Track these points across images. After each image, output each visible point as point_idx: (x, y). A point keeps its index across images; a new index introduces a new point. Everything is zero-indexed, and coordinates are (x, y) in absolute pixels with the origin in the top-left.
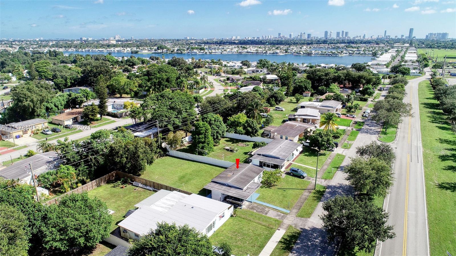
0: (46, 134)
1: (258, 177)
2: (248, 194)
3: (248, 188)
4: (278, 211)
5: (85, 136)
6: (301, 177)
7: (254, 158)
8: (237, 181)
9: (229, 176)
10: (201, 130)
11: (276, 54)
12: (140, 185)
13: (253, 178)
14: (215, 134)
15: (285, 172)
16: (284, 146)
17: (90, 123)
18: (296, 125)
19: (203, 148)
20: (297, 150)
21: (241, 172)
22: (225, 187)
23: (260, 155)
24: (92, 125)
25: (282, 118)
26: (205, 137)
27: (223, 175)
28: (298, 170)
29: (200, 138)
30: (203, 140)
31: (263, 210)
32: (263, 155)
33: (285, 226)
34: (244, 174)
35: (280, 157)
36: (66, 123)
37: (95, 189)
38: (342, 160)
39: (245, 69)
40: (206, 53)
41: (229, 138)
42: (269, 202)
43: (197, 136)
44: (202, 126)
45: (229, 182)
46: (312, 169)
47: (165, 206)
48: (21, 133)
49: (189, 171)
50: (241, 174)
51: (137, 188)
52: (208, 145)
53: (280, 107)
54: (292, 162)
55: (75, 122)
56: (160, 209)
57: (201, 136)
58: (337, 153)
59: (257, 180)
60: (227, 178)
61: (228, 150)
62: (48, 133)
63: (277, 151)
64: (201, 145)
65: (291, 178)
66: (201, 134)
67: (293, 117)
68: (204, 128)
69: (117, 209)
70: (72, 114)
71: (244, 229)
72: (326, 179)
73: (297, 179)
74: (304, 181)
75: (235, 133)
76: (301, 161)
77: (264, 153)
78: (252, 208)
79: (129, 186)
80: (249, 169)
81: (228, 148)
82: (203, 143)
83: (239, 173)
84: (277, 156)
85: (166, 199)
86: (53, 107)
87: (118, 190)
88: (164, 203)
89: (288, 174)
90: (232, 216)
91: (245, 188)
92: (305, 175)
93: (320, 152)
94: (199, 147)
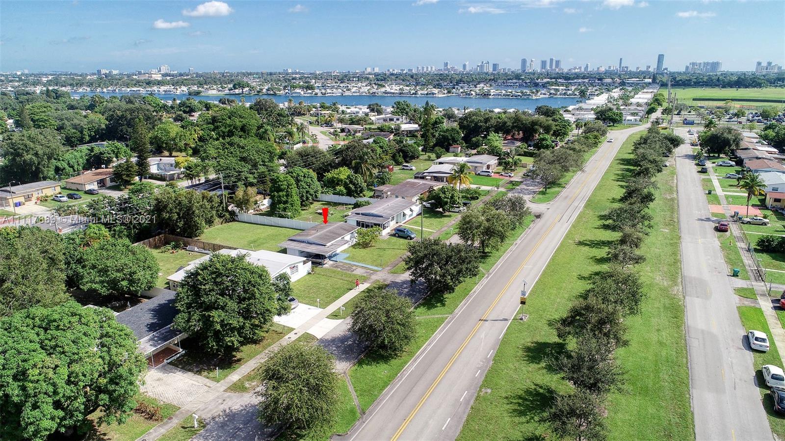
0: (60, 201)
1: (349, 233)
2: (332, 249)
3: (332, 245)
4: (368, 269)
6: (407, 238)
7: (350, 217)
8: (320, 237)
9: (311, 233)
11: (431, 96)
12: (196, 249)
13: (342, 235)
14: (304, 194)
15: (389, 233)
16: (392, 204)
17: (124, 187)
18: (422, 183)
19: (285, 209)
20: (412, 211)
21: (327, 229)
23: (359, 214)
27: (304, 234)
28: (405, 229)
29: (280, 196)
30: (284, 199)
31: (350, 268)
32: (364, 215)
33: (371, 281)
34: (331, 232)
35: (384, 215)
36: (88, 187)
39: (373, 117)
40: (316, 94)
41: (326, 202)
42: (359, 261)
44: (282, 179)
45: (310, 239)
46: (427, 231)
48: (22, 200)
49: (263, 236)
51: (192, 253)
52: (292, 206)
53: (409, 165)
54: (403, 225)
57: (281, 193)
59: (348, 237)
60: (308, 235)
61: (320, 214)
62: (62, 199)
63: (382, 209)
64: (282, 206)
65: (395, 240)
66: (282, 190)
67: (420, 175)
69: (166, 272)
70: (98, 174)
73: (402, 240)
74: (409, 241)
75: (334, 194)
76: (415, 223)
77: (365, 212)
79: (181, 251)
81: (320, 211)
82: (286, 202)
83: (325, 230)
84: (380, 214)
87: (167, 255)
89: (392, 235)
90: (309, 273)
91: (329, 245)
92: (413, 236)
93: (445, 214)
94: (279, 208)
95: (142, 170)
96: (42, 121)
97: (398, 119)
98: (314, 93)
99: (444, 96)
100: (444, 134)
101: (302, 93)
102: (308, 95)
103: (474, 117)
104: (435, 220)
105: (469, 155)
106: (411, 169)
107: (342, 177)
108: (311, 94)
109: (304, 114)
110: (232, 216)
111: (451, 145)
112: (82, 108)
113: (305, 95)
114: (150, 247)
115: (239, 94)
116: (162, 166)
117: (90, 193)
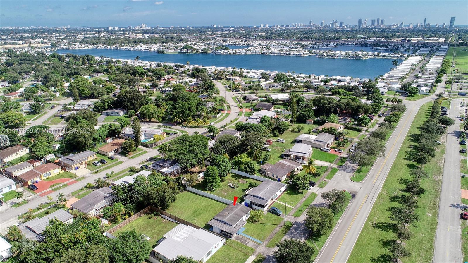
0: (96, 166)
1: (246, 215)
2: (236, 230)
3: (237, 225)
4: (255, 242)
5: (125, 168)
6: (277, 214)
7: (247, 198)
8: (230, 219)
9: (225, 215)
10: (211, 173)
11: (299, 56)
12: (167, 218)
13: (241, 217)
14: (222, 172)
15: (268, 210)
16: (270, 188)
17: (128, 154)
18: (286, 164)
19: (212, 186)
20: (280, 191)
21: (234, 212)
22: (221, 223)
24: (129, 156)
25: (280, 153)
26: (213, 179)
27: (222, 214)
28: (276, 209)
29: (209, 179)
31: (245, 241)
32: (254, 196)
33: (257, 254)
34: (236, 214)
35: (265, 198)
36: (110, 154)
37: (137, 220)
38: (314, 199)
39: (263, 83)
41: (234, 173)
42: (250, 235)
43: (207, 178)
44: (211, 170)
45: (225, 220)
46: (288, 207)
47: (182, 237)
48: (78, 165)
49: (200, 206)
50: (234, 214)
51: (164, 220)
52: (216, 184)
53: (281, 139)
54: (275, 201)
55: (116, 152)
56: (179, 240)
58: (312, 191)
59: (245, 218)
60: (224, 216)
61: (230, 186)
62: (97, 164)
63: (264, 193)
64: (210, 184)
65: (271, 215)
66: (211, 176)
67: (287, 154)
69: (152, 237)
70: (115, 145)
71: (230, 254)
72: (295, 217)
73: (274, 216)
74: (279, 218)
75: (238, 170)
76: (282, 199)
77: (254, 194)
78: (238, 239)
79: (159, 218)
80: (240, 209)
81: (231, 184)
82: (213, 182)
83: (233, 213)
84: (263, 197)
85: (183, 232)
86: (98, 137)
87: (151, 221)
88: (181, 235)
89: (269, 211)
90: (224, 245)
91: (234, 225)
92: (280, 213)
93: (300, 191)
95: (137, 144)
96: (83, 91)
97: (277, 86)
98: (229, 53)
99: (307, 55)
100: (303, 113)
101: (222, 52)
102: (225, 54)
103: (322, 101)
104: (294, 197)
105: (317, 132)
106: (283, 142)
107: (243, 161)
108: (227, 53)
109: (223, 79)
110: (184, 188)
111: (308, 120)
112: (102, 71)
113: (224, 54)
114: (143, 213)
115: (185, 53)
116: (147, 135)
117: (111, 158)
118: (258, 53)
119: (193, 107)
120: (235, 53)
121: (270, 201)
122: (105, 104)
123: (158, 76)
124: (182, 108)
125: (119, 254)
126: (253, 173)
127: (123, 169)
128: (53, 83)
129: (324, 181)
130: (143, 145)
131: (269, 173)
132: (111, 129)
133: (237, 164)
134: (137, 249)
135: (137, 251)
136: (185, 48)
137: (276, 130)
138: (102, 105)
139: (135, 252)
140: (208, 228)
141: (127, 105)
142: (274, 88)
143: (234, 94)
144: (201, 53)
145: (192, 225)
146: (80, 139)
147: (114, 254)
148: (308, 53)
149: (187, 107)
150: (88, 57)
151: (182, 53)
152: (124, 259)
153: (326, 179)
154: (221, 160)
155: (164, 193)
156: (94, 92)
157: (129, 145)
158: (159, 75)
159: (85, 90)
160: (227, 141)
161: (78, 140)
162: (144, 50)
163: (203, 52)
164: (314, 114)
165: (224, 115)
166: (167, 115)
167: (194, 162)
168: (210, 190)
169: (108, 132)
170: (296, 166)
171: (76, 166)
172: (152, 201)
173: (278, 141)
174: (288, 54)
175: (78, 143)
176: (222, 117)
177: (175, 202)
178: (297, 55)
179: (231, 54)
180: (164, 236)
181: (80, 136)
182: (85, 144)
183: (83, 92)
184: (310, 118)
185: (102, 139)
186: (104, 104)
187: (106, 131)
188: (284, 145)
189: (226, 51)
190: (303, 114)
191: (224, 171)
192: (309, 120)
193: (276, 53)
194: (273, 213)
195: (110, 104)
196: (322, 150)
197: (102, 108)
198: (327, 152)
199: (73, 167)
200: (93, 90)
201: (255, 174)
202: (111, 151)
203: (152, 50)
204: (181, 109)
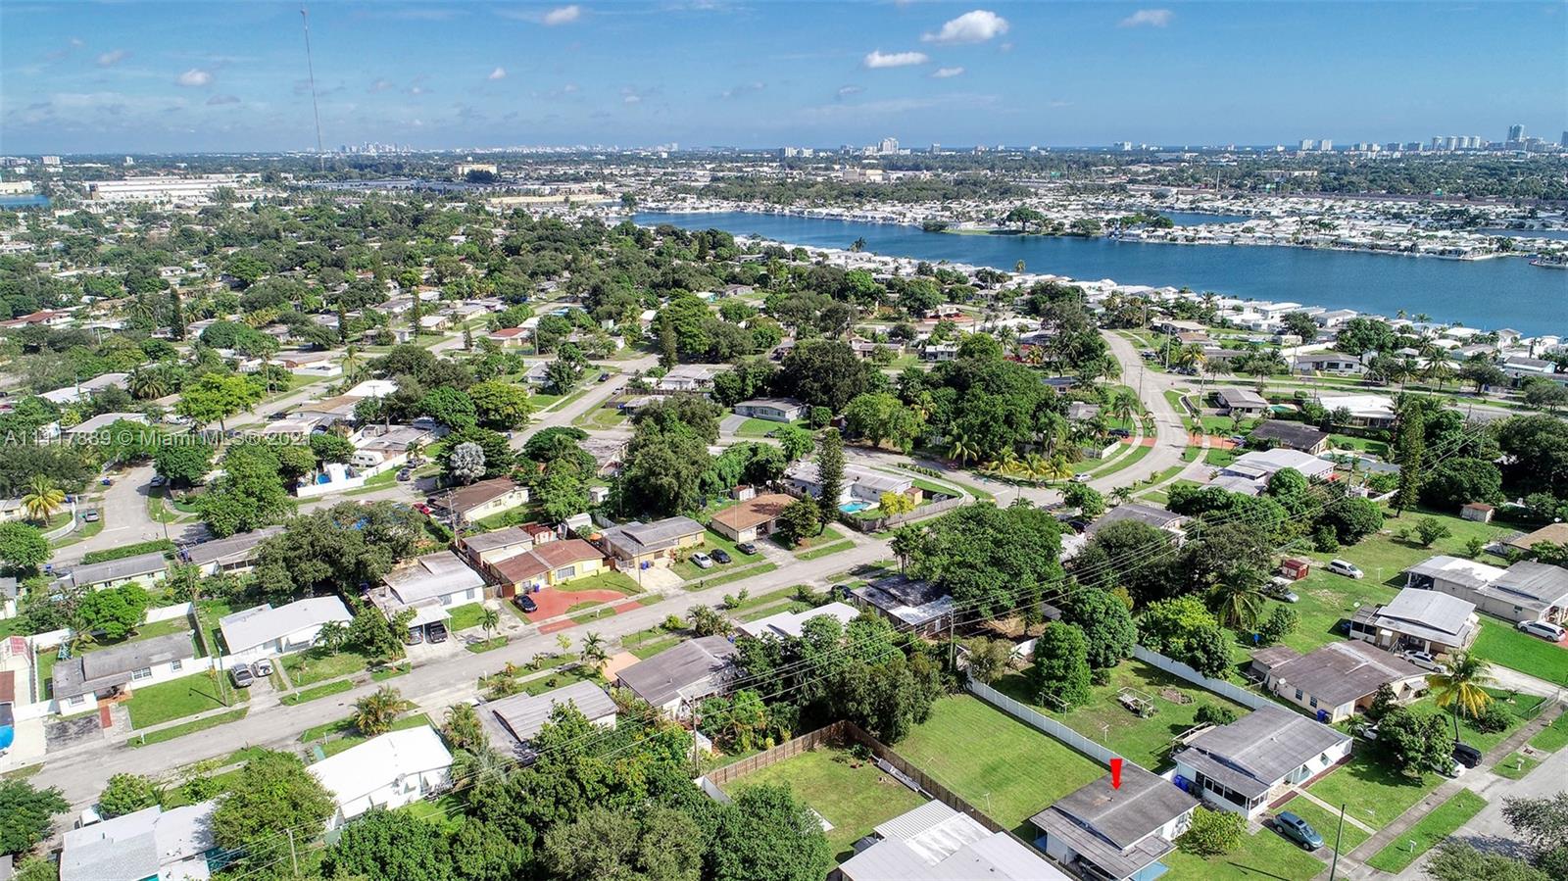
0: (700, 566)
1: (1175, 821)
2: (1132, 866)
3: (1137, 849)
5: (783, 587)
6: (1302, 843)
7: (1184, 760)
8: (1113, 822)
9: (1097, 802)
10: (1059, 648)
12: (893, 771)
13: (1158, 823)
14: (1102, 652)
15: (1264, 819)
16: (1283, 738)
17: (796, 542)
18: (1358, 662)
19: (1058, 692)
20: (1324, 758)
21: (1131, 800)
22: (1079, 831)
23: (1204, 752)
24: (799, 551)
25: (1335, 613)
26: (1067, 668)
27: (1084, 798)
28: (1301, 822)
29: (1052, 668)
30: (1060, 673)
32: (1213, 756)
34: (1138, 809)
35: (1258, 773)
36: (743, 536)
37: (798, 757)
38: (1467, 817)
40: (1174, 239)
41: (1143, 662)
43: (1046, 661)
44: (1062, 636)
45: (1093, 821)
46: (1352, 826)
47: (936, 847)
48: (650, 558)
49: (1009, 755)
50: (1131, 807)
51: (885, 777)
52: (1074, 688)
53: (1347, 565)
54: (1299, 791)
55: (761, 534)
56: (925, 854)
57: (1055, 662)
58: (1463, 785)
59: (1170, 830)
60: (1093, 808)
61: (1127, 706)
62: (704, 563)
63: (1256, 752)
64: (1054, 684)
65: (1274, 840)
66: (1058, 657)
67: (1368, 622)
68: (1066, 645)
69: (839, 822)
70: (760, 509)
72: (1378, 869)
73: (1289, 849)
74: (1308, 858)
75: (1163, 652)
76: (1330, 792)
77: (1216, 751)
79: (869, 766)
80: (1155, 793)
81: (1128, 699)
82: (1063, 678)
83: (1126, 802)
84: (1251, 768)
85: (942, 831)
86: (716, 479)
87: (841, 770)
88: (935, 840)
89: (1269, 824)
91: (1128, 848)
92: (1315, 843)
93: (1407, 773)
94: (1049, 688)
95: (825, 515)
96: (690, 337)
97: (1349, 366)
98: (1169, 237)
99: (1490, 256)
100: (1453, 473)
101: (1144, 235)
102: (1157, 241)
103: (1542, 435)
104: (1379, 790)
105: (1508, 557)
106: (1352, 576)
107: (1185, 621)
108: (1163, 237)
109: (1138, 325)
110: (960, 682)
111: (1468, 502)
112: (749, 281)
113: (1151, 241)
114: (821, 741)
115: (1016, 232)
116: (859, 491)
117: (744, 549)
118: (1283, 243)
119: (1020, 413)
120: (1193, 240)
121: (1276, 790)
122: (747, 381)
123: (916, 304)
124: (985, 413)
125: (734, 856)
126: (1220, 674)
127: (777, 588)
128: (613, 309)
129: (1521, 752)
130: (844, 520)
131: (1282, 681)
132: (755, 459)
133: (1160, 631)
134: (788, 851)
135: (787, 857)
136: (1015, 218)
137: (1328, 525)
138: (738, 384)
139: (782, 860)
140: (1032, 835)
141: (811, 389)
142: (1333, 371)
143: (1176, 381)
144: (1069, 235)
145: (976, 815)
146: (665, 480)
147: (718, 850)
148: (1495, 246)
149: (1000, 411)
150: (714, 237)
151: (1006, 232)
152: (745, 873)
153: (1531, 748)
154: (1103, 607)
155: (894, 686)
156: (718, 343)
157: (804, 515)
158: (921, 300)
159: (695, 335)
160: (1131, 542)
161: (659, 482)
162: (881, 222)
163: (1075, 230)
164: (1500, 482)
165: (1129, 451)
166: (932, 434)
167: (1005, 598)
168: (1051, 705)
169: (746, 468)
170: (1399, 674)
171: (644, 559)
172: (852, 706)
173: (1333, 571)
174: (1406, 249)
175: (659, 491)
176: (1121, 458)
177: (927, 723)
178: (1442, 253)
179: (1179, 242)
180: (878, 829)
181: (666, 470)
182: (677, 495)
183: (689, 340)
184: (1482, 496)
185: (726, 487)
186: (743, 379)
187: (739, 463)
188: (1359, 587)
189: (1161, 232)
190: (1449, 478)
191: (1108, 647)
192: (1475, 504)
193: (1355, 245)
194: (1285, 834)
195: (763, 381)
196: (1524, 630)
197: (737, 393)
198: (1548, 638)
199: (636, 561)
200: (717, 335)
201: (1226, 677)
202: (747, 527)
203: (906, 220)
204: (981, 418)
